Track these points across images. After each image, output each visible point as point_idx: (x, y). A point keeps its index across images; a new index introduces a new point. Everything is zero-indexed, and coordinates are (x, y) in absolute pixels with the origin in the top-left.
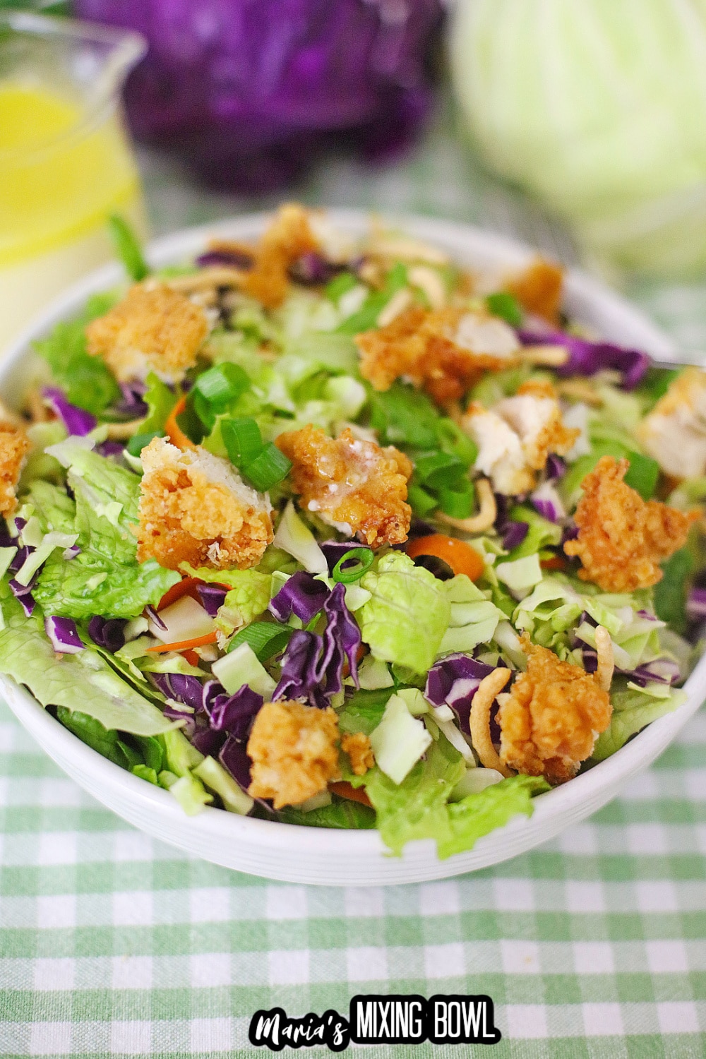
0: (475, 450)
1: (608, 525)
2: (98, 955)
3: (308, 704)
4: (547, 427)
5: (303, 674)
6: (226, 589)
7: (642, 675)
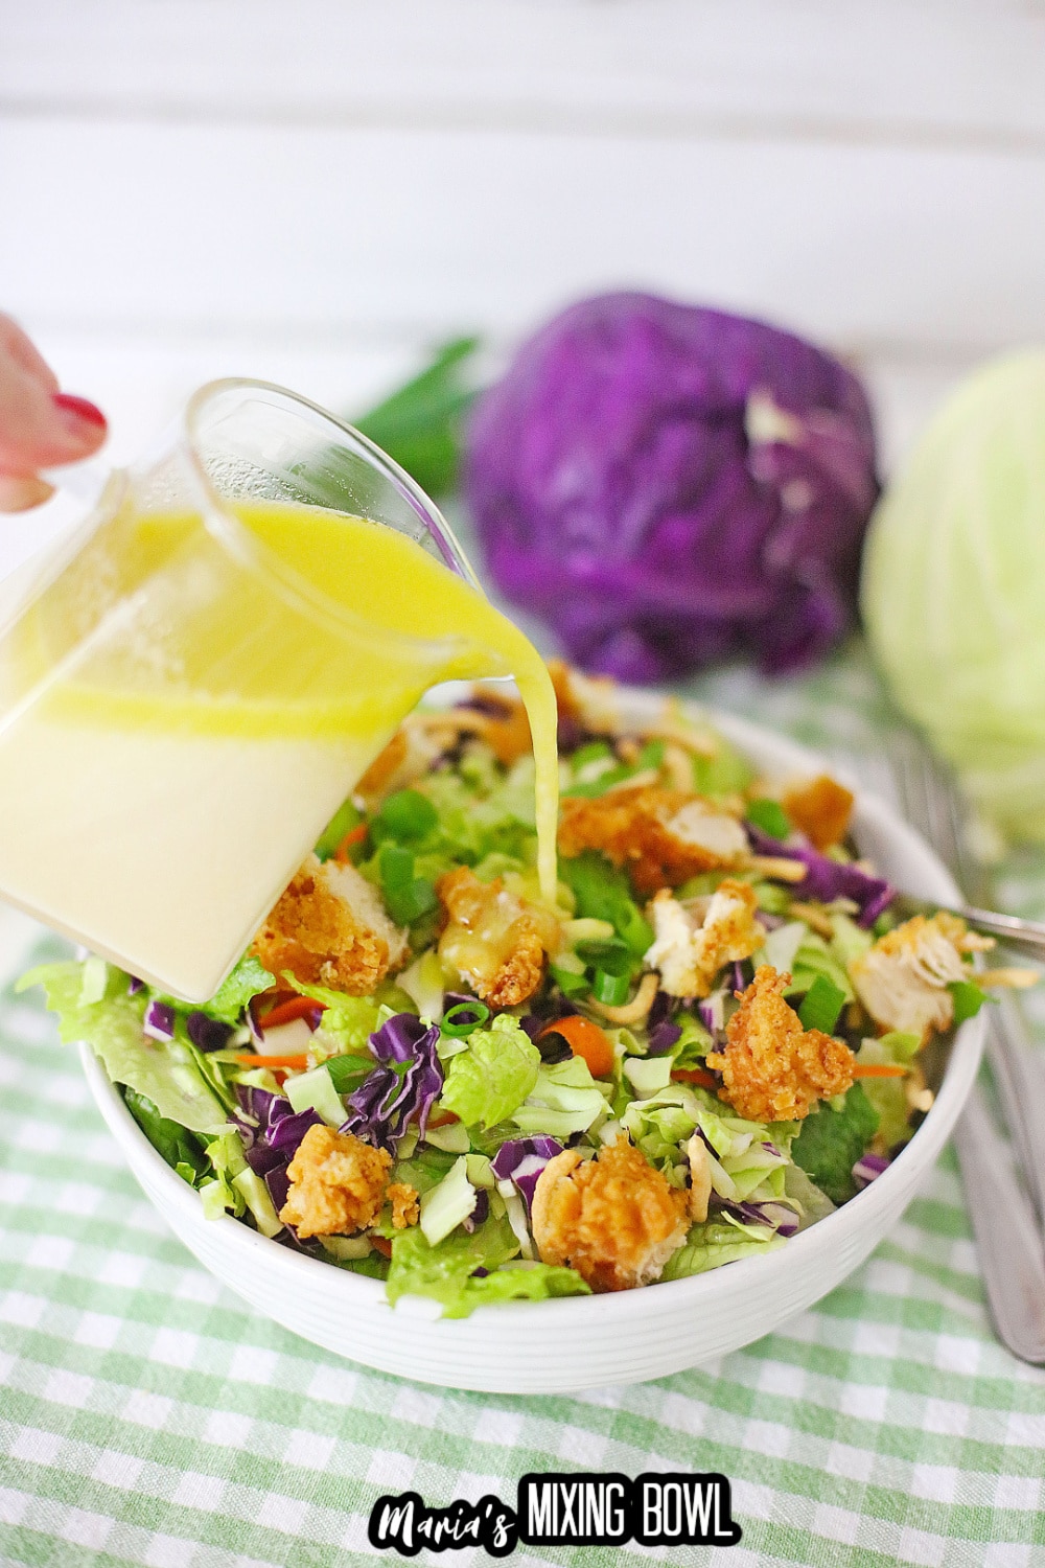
0: (651, 937)
1: (753, 1042)
2: (120, 1382)
3: (369, 1143)
4: (718, 924)
5: (370, 1109)
6: (322, 1008)
7: (748, 1212)
